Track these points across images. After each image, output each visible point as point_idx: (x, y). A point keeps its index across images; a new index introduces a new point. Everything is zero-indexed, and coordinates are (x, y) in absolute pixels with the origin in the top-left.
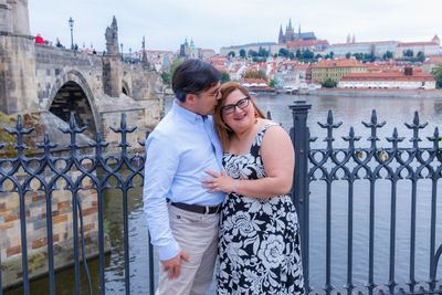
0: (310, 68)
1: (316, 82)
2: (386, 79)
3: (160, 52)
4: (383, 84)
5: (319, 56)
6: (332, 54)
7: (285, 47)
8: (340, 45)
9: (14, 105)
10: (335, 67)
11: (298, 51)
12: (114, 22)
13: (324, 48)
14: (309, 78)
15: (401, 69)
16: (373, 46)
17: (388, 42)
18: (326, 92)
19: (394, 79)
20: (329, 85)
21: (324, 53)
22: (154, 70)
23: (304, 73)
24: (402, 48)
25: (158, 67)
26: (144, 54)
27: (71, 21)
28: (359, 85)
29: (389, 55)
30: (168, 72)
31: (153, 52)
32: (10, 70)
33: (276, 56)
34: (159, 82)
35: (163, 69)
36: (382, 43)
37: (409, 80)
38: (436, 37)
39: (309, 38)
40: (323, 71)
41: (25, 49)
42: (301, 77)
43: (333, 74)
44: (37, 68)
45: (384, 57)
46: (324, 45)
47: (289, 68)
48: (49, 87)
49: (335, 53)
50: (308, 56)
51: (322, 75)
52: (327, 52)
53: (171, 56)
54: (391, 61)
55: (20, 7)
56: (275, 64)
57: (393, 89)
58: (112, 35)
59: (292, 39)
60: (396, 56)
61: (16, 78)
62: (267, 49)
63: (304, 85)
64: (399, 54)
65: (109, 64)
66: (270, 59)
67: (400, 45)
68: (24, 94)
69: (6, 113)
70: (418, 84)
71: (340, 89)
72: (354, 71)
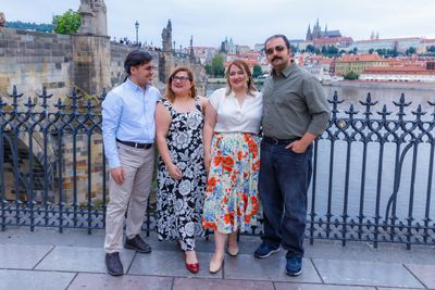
0: (334, 63)
1: (339, 75)
2: (407, 72)
3: (206, 48)
4: (404, 78)
5: (343, 51)
6: (355, 49)
7: (312, 44)
8: (363, 42)
9: (94, 88)
10: (358, 61)
11: (324, 48)
12: (169, 25)
13: (348, 45)
14: (332, 71)
15: (424, 64)
16: (396, 42)
17: (411, 39)
18: (348, 83)
19: (415, 72)
20: (350, 77)
21: (347, 49)
22: (199, 62)
23: (328, 66)
24: (426, 45)
25: (203, 61)
26: (192, 50)
27: (137, 24)
28: (380, 77)
29: (412, 51)
30: (210, 64)
31: (199, 48)
32: (93, 61)
33: (303, 51)
34: (203, 73)
35: (206, 62)
36: (406, 40)
37: (431, 73)
39: (335, 36)
40: (346, 65)
41: (104, 46)
42: (325, 70)
43: (355, 69)
44: (112, 60)
45: (407, 53)
46: (349, 41)
47: (315, 61)
48: (119, 75)
49: (359, 49)
50: (333, 52)
51: (344, 69)
52: (351, 48)
53: (213, 52)
54: (414, 56)
55: (102, 14)
56: (301, 58)
57: (414, 82)
58: (167, 34)
59: (319, 37)
60: (419, 52)
61: (97, 68)
62: (296, 45)
63: (327, 77)
64: (422, 49)
65: (163, 58)
66: (298, 55)
67: (423, 41)
68: (101, 80)
69: (89, 93)
71: (361, 81)
72: (376, 65)
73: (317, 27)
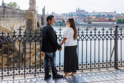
1: (86, 22)
2: (104, 21)
4: (103, 23)
7: (77, 13)
8: (91, 13)
11: (81, 14)
14: (84, 21)
16: (100, 13)
17: (103, 12)
18: (89, 24)
19: (106, 21)
28: (97, 23)
29: (104, 15)
32: (33, 19)
33: (75, 15)
38: (115, 11)
39: (83, 11)
42: (82, 21)
43: (91, 20)
45: (102, 16)
46: (87, 13)
47: (80, 18)
49: (90, 15)
50: (83, 16)
51: (88, 20)
52: (88, 15)
54: (104, 17)
56: (75, 17)
61: (34, 21)
62: (73, 14)
63: (83, 23)
64: (106, 15)
67: (106, 13)
70: (112, 23)
71: (92, 24)
72: (96, 19)
73: (79, 9)
